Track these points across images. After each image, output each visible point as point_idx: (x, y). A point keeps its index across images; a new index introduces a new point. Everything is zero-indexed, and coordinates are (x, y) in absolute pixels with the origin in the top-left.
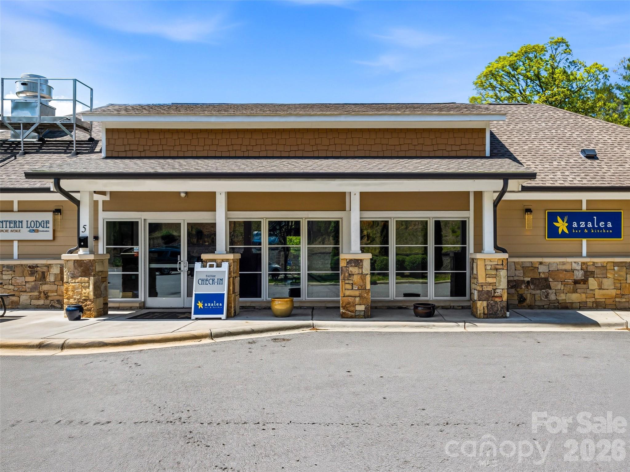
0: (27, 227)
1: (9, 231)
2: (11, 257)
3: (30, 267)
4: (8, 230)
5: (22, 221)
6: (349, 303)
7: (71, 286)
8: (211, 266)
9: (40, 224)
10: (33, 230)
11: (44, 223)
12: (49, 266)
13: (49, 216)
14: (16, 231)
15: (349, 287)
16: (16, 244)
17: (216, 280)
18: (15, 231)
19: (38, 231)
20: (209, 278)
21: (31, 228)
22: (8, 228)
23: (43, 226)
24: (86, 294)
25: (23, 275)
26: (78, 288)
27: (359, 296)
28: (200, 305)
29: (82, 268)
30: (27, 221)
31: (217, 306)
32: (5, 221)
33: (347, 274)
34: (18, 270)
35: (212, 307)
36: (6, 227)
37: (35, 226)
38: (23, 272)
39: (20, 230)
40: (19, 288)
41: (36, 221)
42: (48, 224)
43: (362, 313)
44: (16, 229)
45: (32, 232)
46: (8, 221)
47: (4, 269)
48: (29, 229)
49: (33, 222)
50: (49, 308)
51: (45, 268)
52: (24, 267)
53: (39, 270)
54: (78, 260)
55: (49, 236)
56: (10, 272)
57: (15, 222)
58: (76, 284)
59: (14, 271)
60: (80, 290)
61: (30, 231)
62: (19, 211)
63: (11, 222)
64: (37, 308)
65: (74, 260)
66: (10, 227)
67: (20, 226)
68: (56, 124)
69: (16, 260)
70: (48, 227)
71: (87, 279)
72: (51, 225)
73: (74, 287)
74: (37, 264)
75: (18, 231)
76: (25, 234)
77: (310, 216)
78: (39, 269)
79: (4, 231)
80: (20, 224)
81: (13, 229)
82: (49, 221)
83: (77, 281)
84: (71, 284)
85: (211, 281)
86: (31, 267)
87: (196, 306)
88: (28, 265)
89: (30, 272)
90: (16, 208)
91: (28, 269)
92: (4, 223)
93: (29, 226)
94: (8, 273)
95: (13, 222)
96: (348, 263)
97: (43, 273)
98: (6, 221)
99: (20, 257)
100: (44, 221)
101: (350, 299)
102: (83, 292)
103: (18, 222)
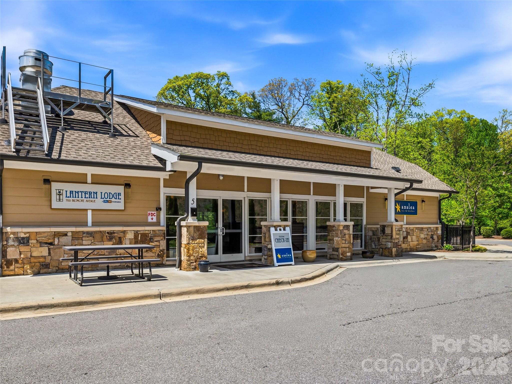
0: (101, 198)
1: (85, 201)
2: (86, 225)
3: (108, 233)
4: (83, 200)
5: (97, 192)
6: (344, 252)
7: (191, 246)
8: (280, 230)
9: (113, 196)
10: (107, 201)
11: (116, 195)
12: (124, 232)
13: (121, 189)
14: (92, 201)
15: (344, 242)
16: (90, 212)
17: (285, 239)
18: (90, 201)
19: (111, 202)
20: (281, 238)
21: (105, 199)
22: (83, 198)
23: (115, 197)
24: (203, 252)
25: (103, 240)
26: (196, 248)
27: (348, 247)
28: (279, 256)
29: (199, 232)
30: (101, 193)
31: (289, 257)
32: (80, 192)
33: (343, 234)
34: (98, 236)
35: (286, 257)
36: (82, 197)
37: (109, 197)
38: (102, 238)
39: (94, 201)
40: (98, 252)
41: (110, 193)
42: (119, 196)
43: (350, 257)
44: (91, 199)
45: (106, 202)
46: (83, 192)
47: (84, 235)
48: (103, 200)
49: (106, 194)
50: (125, 268)
51: (121, 234)
52: (103, 233)
53: (116, 236)
54: (196, 226)
55: (121, 206)
56: (91, 238)
57: (90, 193)
58: (195, 245)
59: (94, 237)
60: (198, 249)
61: (104, 202)
62: (92, 183)
63: (86, 193)
64: (115, 269)
65: (194, 226)
66: (85, 198)
67: (95, 197)
68: (95, 106)
69: (90, 227)
70: (119, 198)
71: (203, 240)
72: (122, 197)
73: (193, 247)
74: (114, 231)
75: (93, 201)
76: (99, 204)
77: (293, 198)
78: (116, 234)
79: (80, 201)
80: (95, 195)
81: (88, 199)
82: (120, 193)
83: (196, 242)
84: (191, 245)
85: (282, 240)
86: (110, 233)
87: (277, 257)
88: (107, 231)
89: (108, 238)
90: (89, 180)
91: (107, 235)
92: (80, 194)
93: (103, 197)
94: (88, 239)
95: (88, 193)
96: (344, 227)
97: (120, 238)
98: (82, 192)
99: (94, 224)
100: (116, 193)
101: (344, 249)
102: (200, 251)
103: (93, 193)
